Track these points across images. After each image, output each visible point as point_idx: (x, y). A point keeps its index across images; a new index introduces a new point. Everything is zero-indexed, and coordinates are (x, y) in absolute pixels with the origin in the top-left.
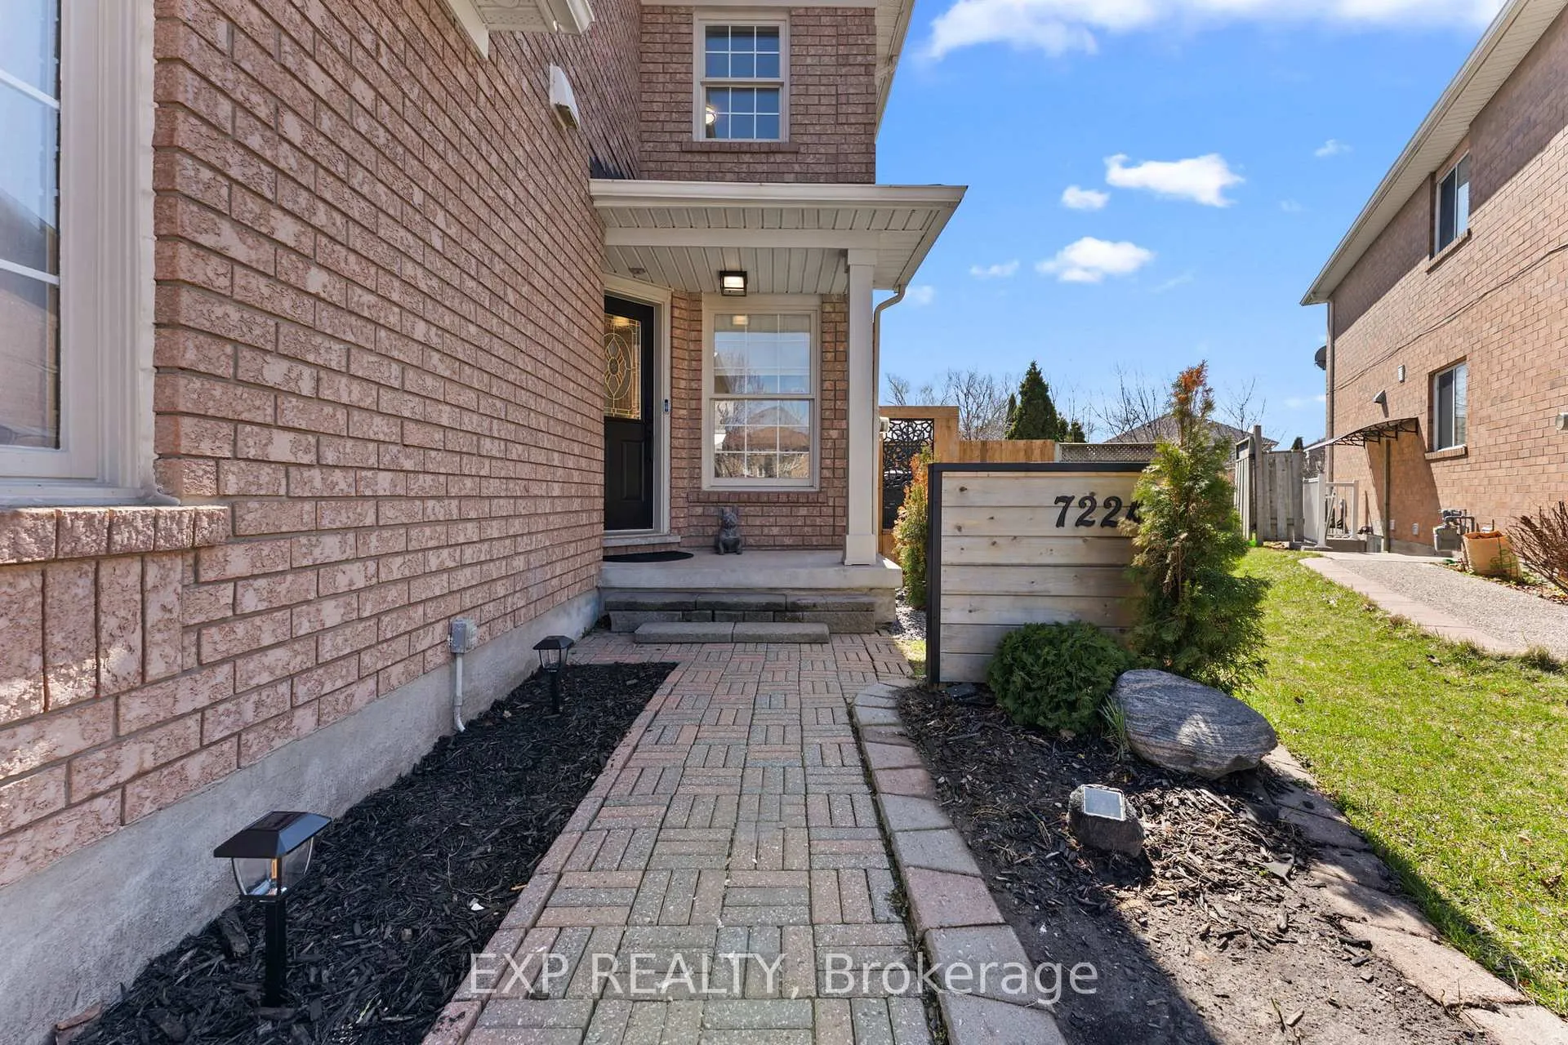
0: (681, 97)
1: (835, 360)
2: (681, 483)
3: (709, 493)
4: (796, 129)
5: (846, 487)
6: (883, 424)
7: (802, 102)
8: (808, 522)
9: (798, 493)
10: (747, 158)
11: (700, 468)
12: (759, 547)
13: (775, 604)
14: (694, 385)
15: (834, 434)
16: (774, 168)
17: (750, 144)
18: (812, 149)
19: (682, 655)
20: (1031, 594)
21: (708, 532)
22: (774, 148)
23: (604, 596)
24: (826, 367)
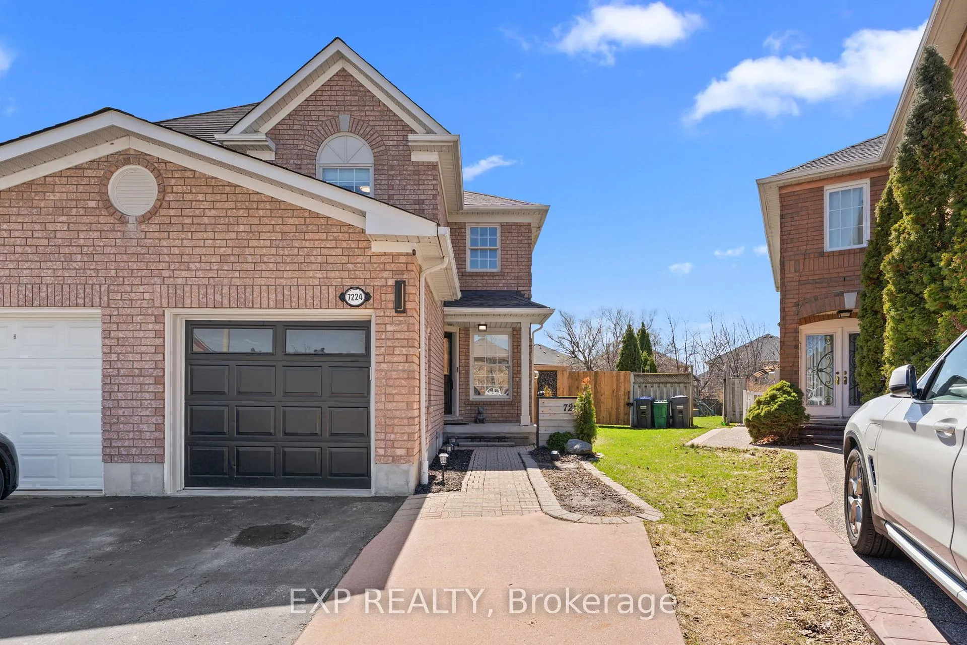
0: (462, 255)
2: (462, 398)
3: (473, 402)
4: (503, 267)
6: (535, 374)
7: (505, 257)
8: (508, 412)
9: (505, 401)
10: (486, 278)
11: (469, 392)
12: (491, 422)
14: (467, 361)
15: (517, 379)
16: (495, 281)
17: (487, 273)
18: (509, 275)
19: (474, 448)
20: (558, 427)
21: (473, 415)
22: (495, 274)
23: (446, 435)
24: (515, 354)
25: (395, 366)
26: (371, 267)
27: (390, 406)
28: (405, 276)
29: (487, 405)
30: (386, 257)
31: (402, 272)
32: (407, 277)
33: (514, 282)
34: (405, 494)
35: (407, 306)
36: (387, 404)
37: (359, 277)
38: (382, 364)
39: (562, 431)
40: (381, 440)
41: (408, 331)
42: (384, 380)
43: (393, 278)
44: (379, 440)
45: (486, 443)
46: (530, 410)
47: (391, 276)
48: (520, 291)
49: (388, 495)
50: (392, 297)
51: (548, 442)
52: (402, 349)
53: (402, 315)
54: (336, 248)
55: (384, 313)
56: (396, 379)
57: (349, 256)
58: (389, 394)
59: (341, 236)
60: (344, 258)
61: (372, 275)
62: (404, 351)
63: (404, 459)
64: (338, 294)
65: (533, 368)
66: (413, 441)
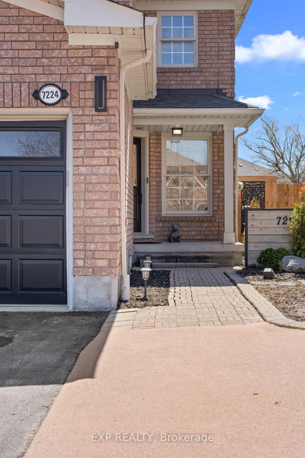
1: (219, 160)
2: (153, 213)
3: (165, 217)
4: (201, 62)
5: (224, 214)
6: (240, 186)
7: (204, 50)
8: (208, 229)
9: (203, 217)
10: (180, 74)
11: (161, 206)
12: (187, 240)
13: (198, 256)
14: (159, 171)
15: (218, 191)
16: (192, 78)
17: (182, 68)
18: (208, 70)
19: (170, 269)
20: (271, 242)
21: (166, 233)
22: (192, 70)
23: (136, 254)
24: (215, 163)
25: (95, 170)
26: (67, 62)
27: (89, 213)
28: (106, 72)
29: (182, 221)
30: (85, 51)
31: (102, 67)
32: (109, 72)
33: (214, 78)
34: (107, 308)
35: (109, 104)
36: (86, 210)
37: (54, 72)
38: (80, 167)
39: (275, 247)
40: (80, 250)
41: (110, 131)
42: (83, 185)
43: (92, 73)
44: (77, 250)
45: (183, 264)
46: (234, 227)
47: (90, 71)
48: (222, 89)
49: (88, 310)
50: (91, 94)
51: (259, 260)
52: (103, 151)
53: (103, 113)
54: (29, 41)
55: (83, 111)
56: (96, 183)
57: (43, 50)
58: (89, 200)
59: (34, 29)
60: (38, 52)
61: (70, 70)
62: (105, 153)
63: (105, 271)
64: (32, 91)
65: (237, 179)
66: (115, 251)
